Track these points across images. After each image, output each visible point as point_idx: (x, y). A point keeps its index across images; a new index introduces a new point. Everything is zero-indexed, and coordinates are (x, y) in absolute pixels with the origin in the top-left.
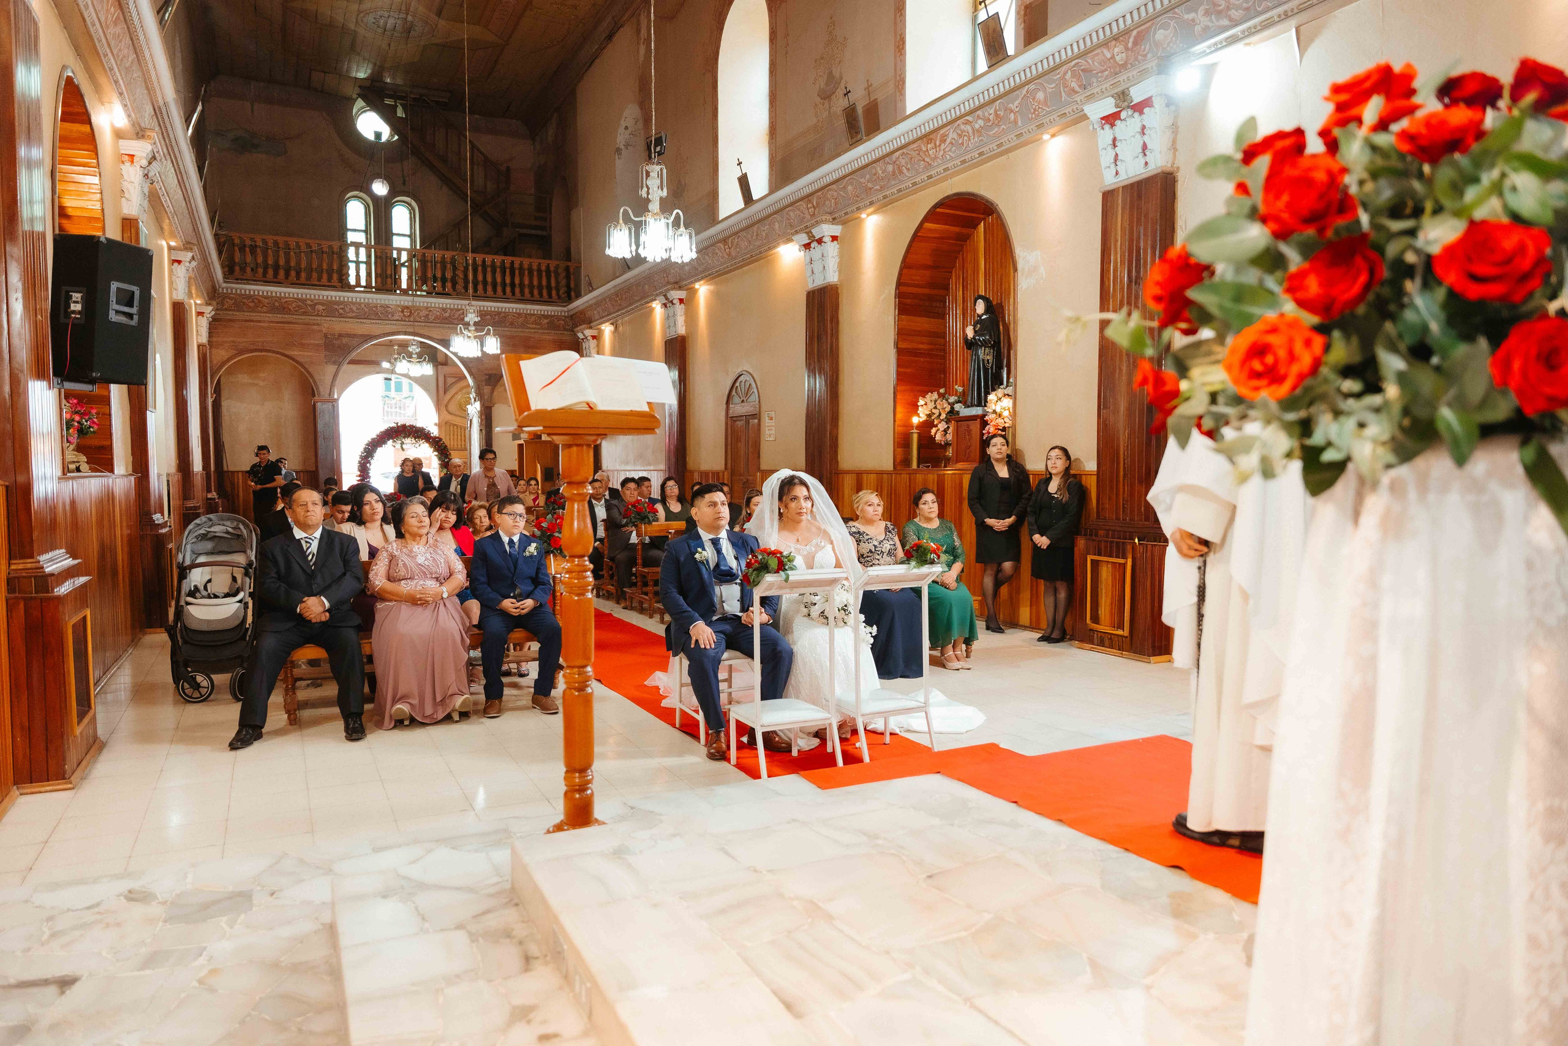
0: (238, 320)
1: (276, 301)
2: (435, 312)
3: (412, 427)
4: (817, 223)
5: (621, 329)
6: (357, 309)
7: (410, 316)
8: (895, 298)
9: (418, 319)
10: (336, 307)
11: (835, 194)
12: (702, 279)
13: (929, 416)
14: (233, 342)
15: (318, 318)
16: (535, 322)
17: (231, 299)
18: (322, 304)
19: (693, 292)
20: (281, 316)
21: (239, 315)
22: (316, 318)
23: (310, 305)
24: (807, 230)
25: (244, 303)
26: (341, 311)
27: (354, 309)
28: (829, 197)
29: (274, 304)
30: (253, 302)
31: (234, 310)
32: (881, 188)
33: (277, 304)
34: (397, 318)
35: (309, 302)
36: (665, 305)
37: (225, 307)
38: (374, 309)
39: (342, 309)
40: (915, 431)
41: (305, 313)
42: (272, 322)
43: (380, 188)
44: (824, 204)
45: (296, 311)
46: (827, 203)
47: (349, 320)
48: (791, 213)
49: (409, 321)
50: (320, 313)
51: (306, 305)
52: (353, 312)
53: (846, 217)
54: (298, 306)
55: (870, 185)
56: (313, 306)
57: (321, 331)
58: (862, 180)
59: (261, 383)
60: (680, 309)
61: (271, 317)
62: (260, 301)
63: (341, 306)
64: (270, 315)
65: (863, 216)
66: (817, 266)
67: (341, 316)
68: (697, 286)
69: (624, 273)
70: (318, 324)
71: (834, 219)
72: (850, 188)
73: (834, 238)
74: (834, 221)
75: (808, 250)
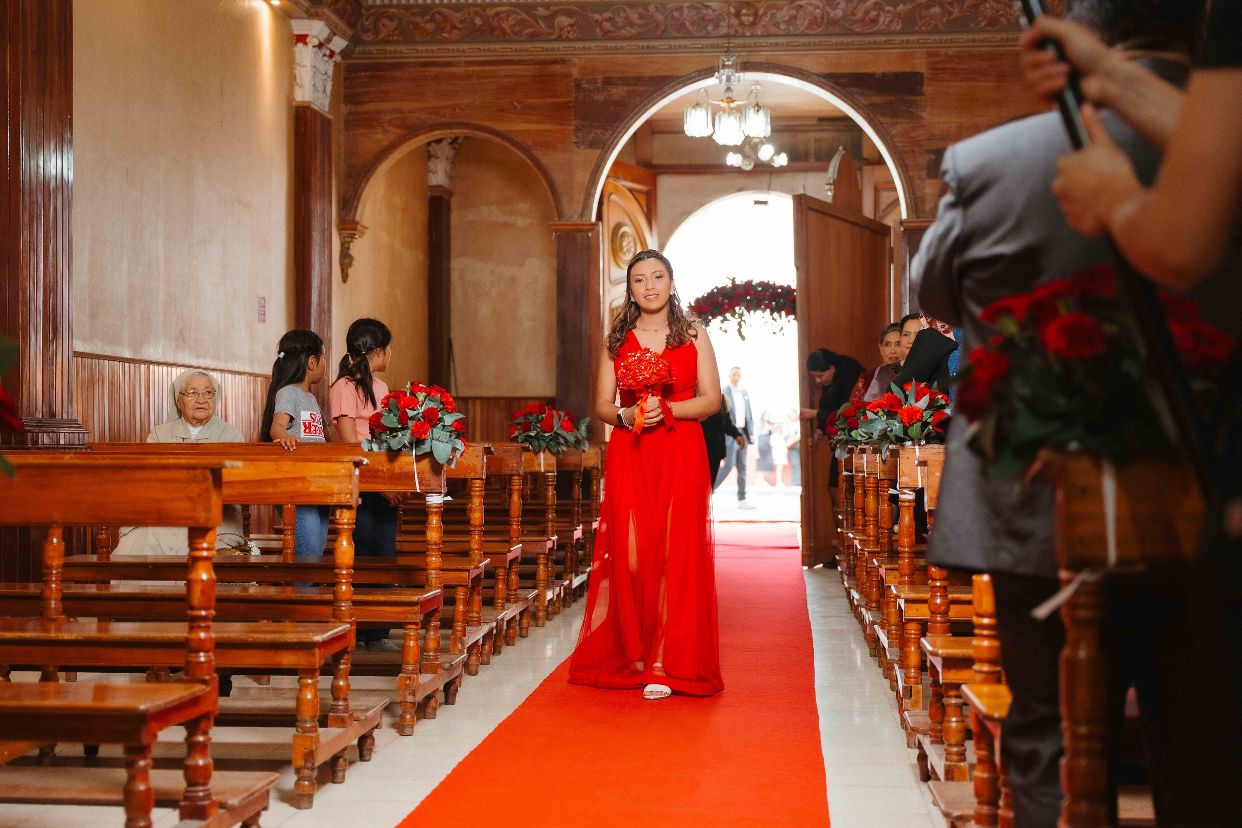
0: (408, 64)
1: (477, 14)
2: (810, 9)
3: (765, 286)
6: (641, 17)
7: (753, 24)
9: (772, 29)
10: (597, 16)
14: (400, 111)
15: (560, 45)
17: (391, 18)
18: (568, 13)
20: (486, 47)
21: (405, 51)
22: (556, 45)
23: (544, 18)
25: (417, 26)
26: (607, 25)
27: (634, 16)
29: (473, 22)
30: (432, 20)
31: (397, 42)
33: (478, 21)
34: (725, 30)
35: (541, 11)
37: (382, 36)
38: (676, 14)
39: (609, 20)
41: (534, 37)
42: (473, 63)
45: (516, 33)
47: (624, 44)
49: (753, 36)
50: (565, 34)
51: (535, 18)
52: (631, 24)
54: (521, 22)
56: (550, 20)
57: (568, 76)
59: (521, 222)
61: (469, 51)
62: (445, 18)
63: (608, 15)
64: (466, 47)
67: (607, 36)
70: (562, 62)
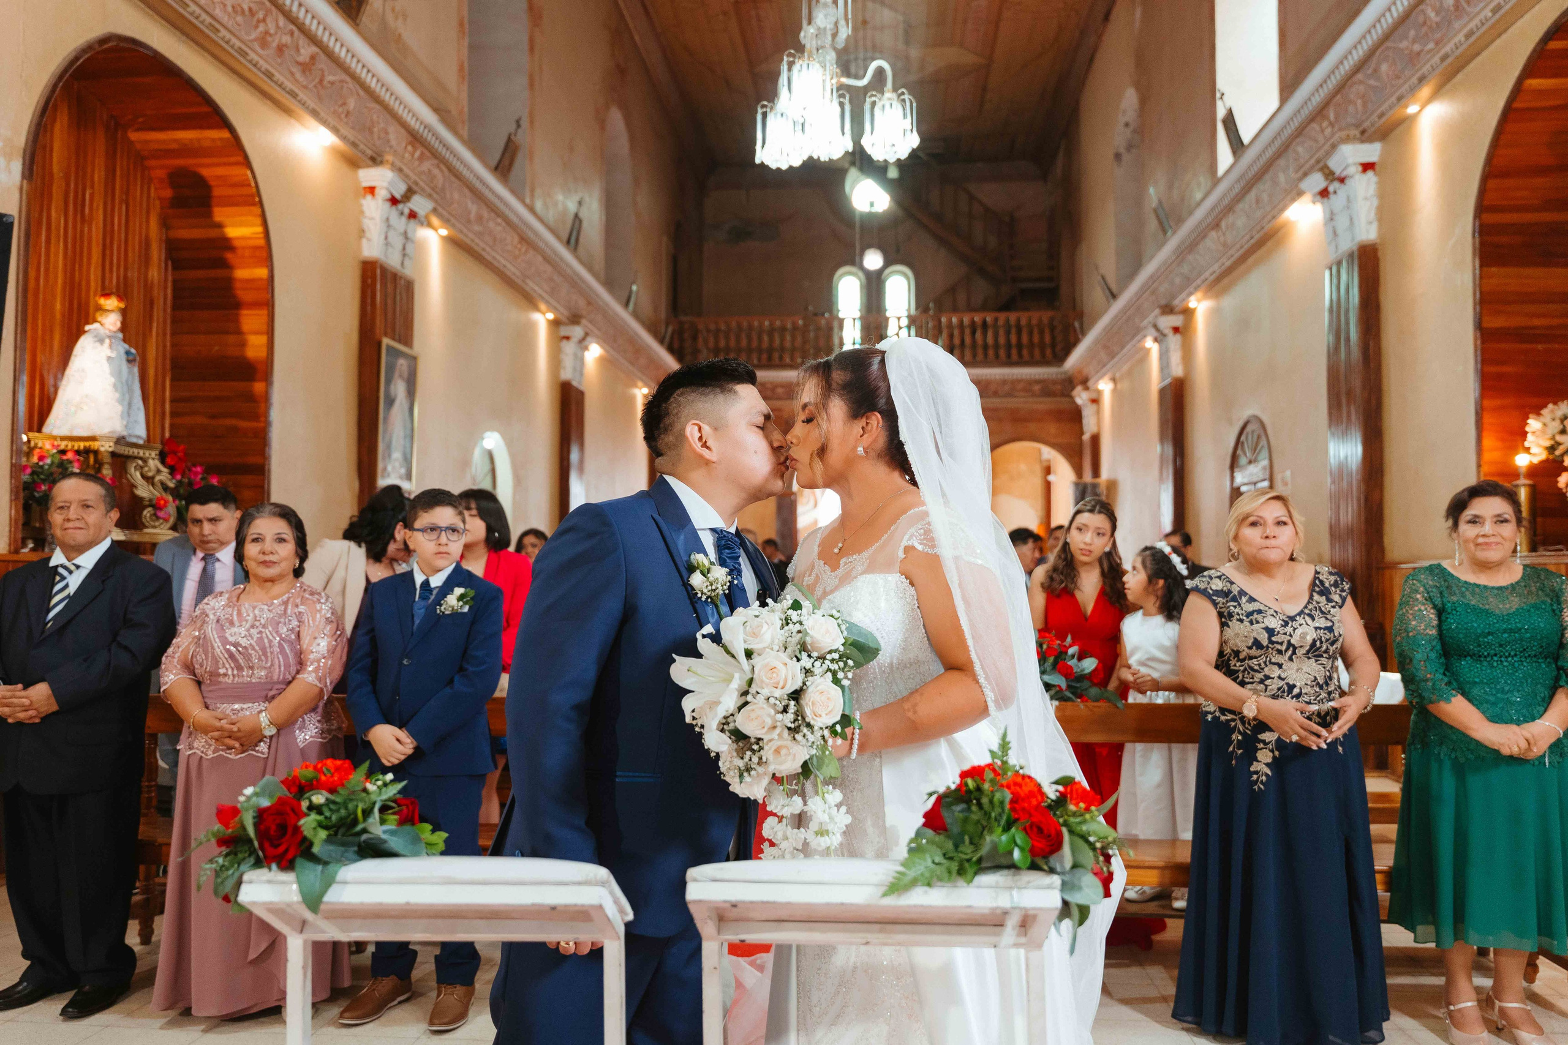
4: (1334, 147)
5: (1119, 386)
8: (1474, 237)
11: (1361, 88)
12: (1196, 289)
13: (1551, 449)
16: (1025, 390)
19: (1188, 313)
24: (1321, 165)
28: (1352, 96)
32: (1437, 44)
36: (1156, 340)
40: (1523, 481)
43: (873, 260)
44: (1346, 111)
46: (1351, 109)
48: (1300, 149)
53: (1383, 120)
55: (1417, 47)
58: (1404, 44)
60: (1174, 341)
65: (1412, 109)
66: (1342, 222)
68: (1192, 303)
69: (1109, 306)
71: (1363, 132)
72: (1384, 67)
73: (1367, 167)
74: (1365, 136)
75: (1326, 200)
